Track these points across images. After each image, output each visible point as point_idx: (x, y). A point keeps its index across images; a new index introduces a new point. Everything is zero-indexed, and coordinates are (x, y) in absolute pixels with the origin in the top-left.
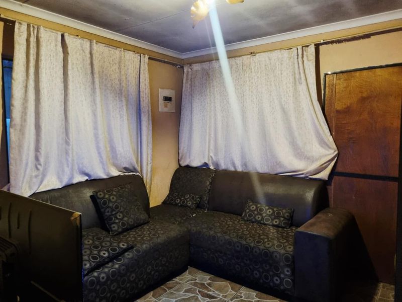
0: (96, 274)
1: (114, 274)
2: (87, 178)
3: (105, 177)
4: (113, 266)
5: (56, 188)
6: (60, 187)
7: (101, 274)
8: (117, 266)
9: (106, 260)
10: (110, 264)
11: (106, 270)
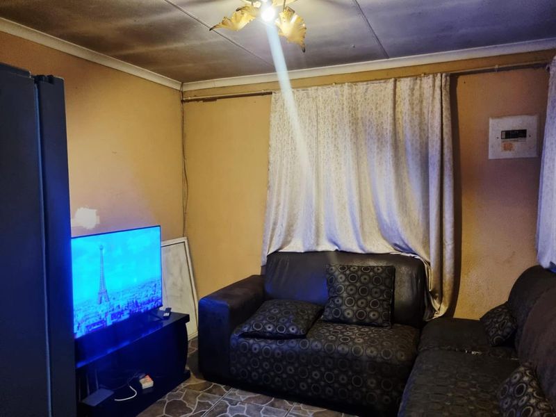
0: (251, 341)
1: (267, 352)
2: (337, 248)
3: (360, 251)
4: (271, 344)
5: (298, 251)
6: (302, 251)
7: (257, 345)
8: (274, 346)
9: (268, 334)
10: (270, 341)
11: (263, 344)
